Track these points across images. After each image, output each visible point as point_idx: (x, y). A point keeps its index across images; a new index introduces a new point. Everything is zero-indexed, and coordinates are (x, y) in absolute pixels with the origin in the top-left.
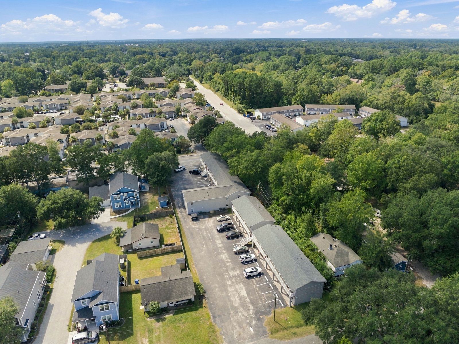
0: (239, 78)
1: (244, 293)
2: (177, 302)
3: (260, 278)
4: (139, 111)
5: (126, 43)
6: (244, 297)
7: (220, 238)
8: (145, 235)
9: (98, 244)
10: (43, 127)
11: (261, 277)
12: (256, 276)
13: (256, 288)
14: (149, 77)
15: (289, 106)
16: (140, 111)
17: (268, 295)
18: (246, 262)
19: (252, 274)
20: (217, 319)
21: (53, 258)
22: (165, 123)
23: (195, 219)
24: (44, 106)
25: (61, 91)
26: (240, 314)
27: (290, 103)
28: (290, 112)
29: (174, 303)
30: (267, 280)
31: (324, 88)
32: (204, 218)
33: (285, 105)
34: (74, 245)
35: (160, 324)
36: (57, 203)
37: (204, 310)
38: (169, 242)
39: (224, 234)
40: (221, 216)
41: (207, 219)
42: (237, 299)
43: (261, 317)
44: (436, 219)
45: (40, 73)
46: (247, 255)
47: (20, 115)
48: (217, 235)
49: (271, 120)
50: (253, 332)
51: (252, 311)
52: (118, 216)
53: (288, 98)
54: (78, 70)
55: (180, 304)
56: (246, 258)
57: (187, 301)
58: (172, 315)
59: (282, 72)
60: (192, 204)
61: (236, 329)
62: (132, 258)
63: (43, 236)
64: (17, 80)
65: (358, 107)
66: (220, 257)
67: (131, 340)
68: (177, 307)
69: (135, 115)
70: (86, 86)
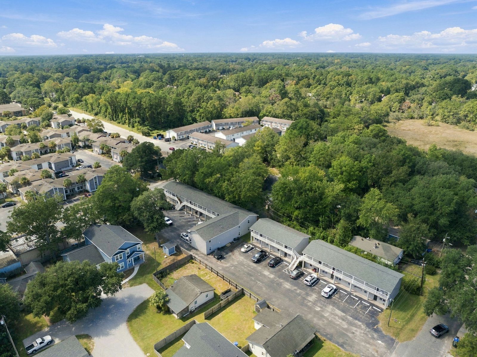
1: (339, 313)
3: (338, 294)
6: (344, 317)
7: (264, 269)
8: (200, 291)
9: (138, 321)
12: (334, 293)
13: (344, 304)
17: (360, 306)
18: (313, 284)
20: (345, 346)
22: (73, 158)
23: (220, 258)
26: (357, 333)
27: (195, 121)
28: (202, 130)
30: (346, 293)
32: (227, 253)
34: (107, 334)
37: (327, 344)
39: (264, 263)
40: (246, 246)
41: (231, 253)
42: (340, 321)
43: (375, 328)
48: (258, 267)
50: (384, 344)
51: (362, 326)
52: (128, 280)
56: (312, 279)
60: (210, 242)
61: (369, 348)
63: (49, 338)
65: (260, 118)
66: (284, 287)
69: (20, 154)
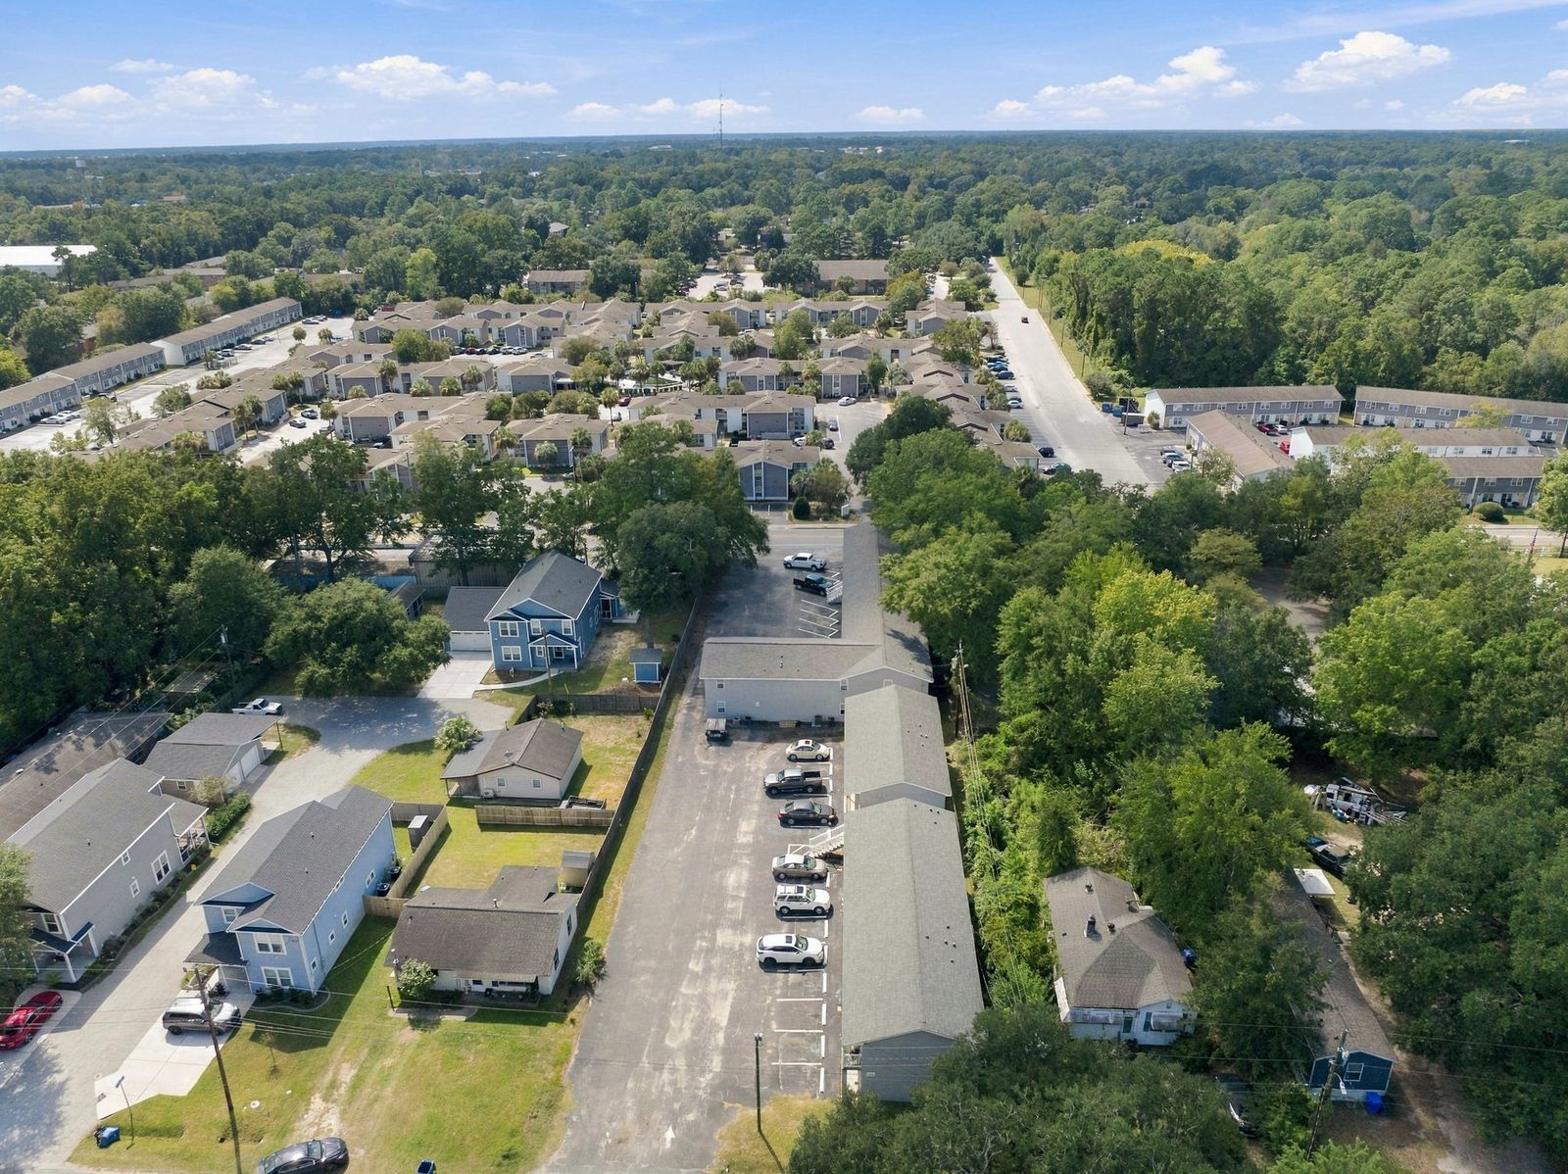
0: (1117, 275)
1: (721, 1014)
2: (495, 983)
3: (805, 977)
4: (752, 366)
5: (850, 143)
6: (714, 1027)
7: (759, 816)
8: (516, 759)
9: (401, 760)
10: (451, 393)
11: (811, 975)
12: (795, 965)
13: (770, 1006)
14: (849, 257)
15: (1292, 388)
16: (750, 366)
17: (796, 1040)
18: (792, 912)
19: (781, 957)
20: (587, 1070)
21: (264, 776)
22: (811, 413)
23: (720, 739)
24: (495, 332)
25: (567, 289)
26: (666, 1076)
27: (1297, 377)
28: (1285, 411)
29: (487, 984)
30: (825, 990)
31: (1473, 328)
32: (751, 739)
33: (1279, 383)
34: (335, 749)
35: (416, 1035)
36: (319, 619)
37: (566, 1029)
38: (592, 797)
39: (781, 806)
40: (802, 743)
41: (759, 744)
42: (687, 1025)
43: (727, 1105)
44: (1535, 909)
45: (533, 232)
46: (800, 890)
47: (409, 354)
48: (758, 804)
49: (1190, 432)
50: (668, 1145)
51: (709, 1077)
52: (502, 686)
53: (1294, 357)
54: (637, 227)
55: (500, 993)
56: (792, 899)
57: (523, 989)
58: (464, 1018)
59: (1331, 257)
60: (721, 686)
61: (623, 1119)
62: (463, 820)
63: (273, 707)
64: (448, 251)
66: (723, 877)
67: (311, 1059)
68: (487, 1000)
70: (638, 279)
